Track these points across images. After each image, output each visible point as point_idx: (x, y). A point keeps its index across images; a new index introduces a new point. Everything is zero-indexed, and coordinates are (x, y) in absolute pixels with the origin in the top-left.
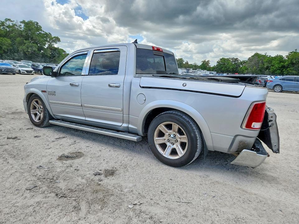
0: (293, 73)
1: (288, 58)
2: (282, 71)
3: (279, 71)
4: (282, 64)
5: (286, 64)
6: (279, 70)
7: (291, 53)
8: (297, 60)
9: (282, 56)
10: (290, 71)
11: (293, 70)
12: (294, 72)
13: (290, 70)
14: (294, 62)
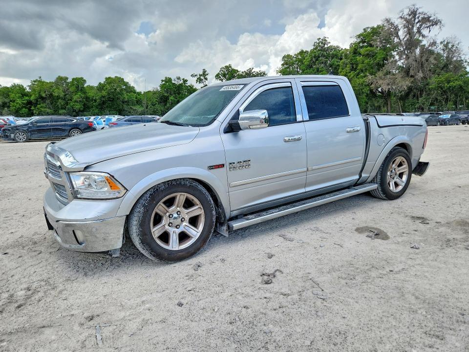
0: (48, 113)
1: (34, 90)
2: (30, 110)
3: (24, 110)
4: (27, 98)
5: (32, 98)
6: (26, 108)
7: (35, 81)
8: (47, 92)
9: (23, 87)
10: (43, 109)
11: (45, 108)
12: (48, 110)
13: (42, 107)
14: (44, 95)
